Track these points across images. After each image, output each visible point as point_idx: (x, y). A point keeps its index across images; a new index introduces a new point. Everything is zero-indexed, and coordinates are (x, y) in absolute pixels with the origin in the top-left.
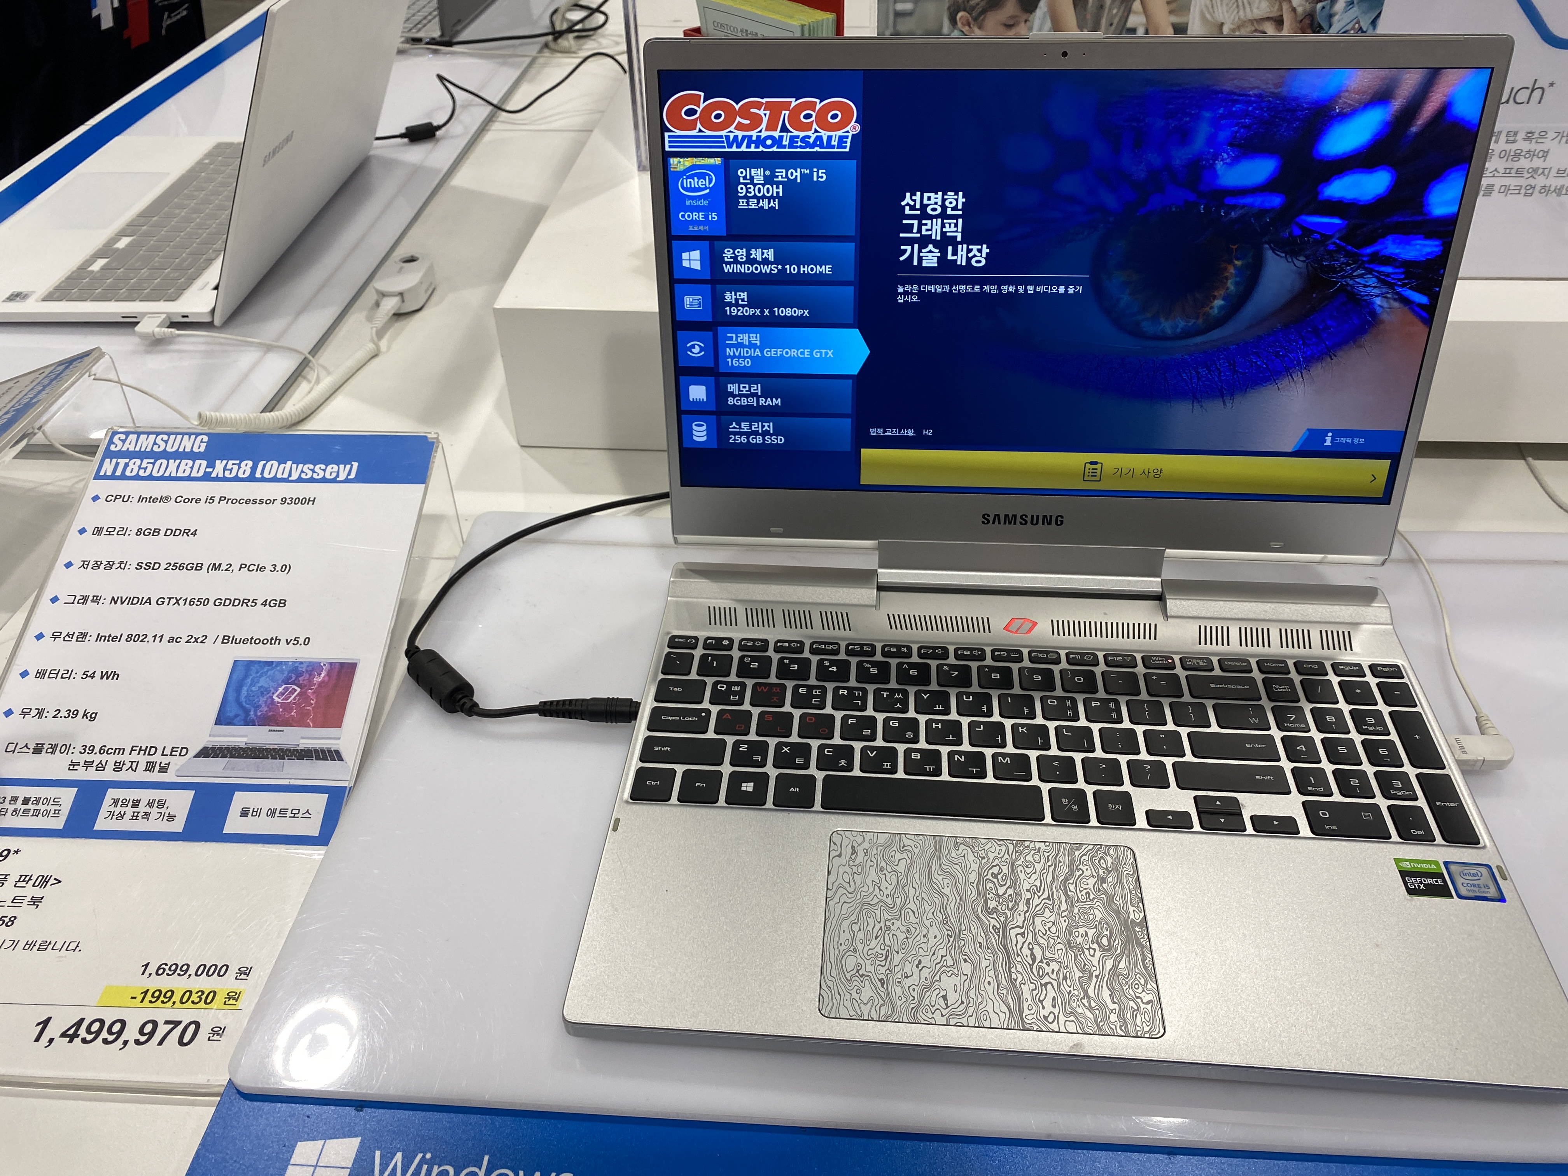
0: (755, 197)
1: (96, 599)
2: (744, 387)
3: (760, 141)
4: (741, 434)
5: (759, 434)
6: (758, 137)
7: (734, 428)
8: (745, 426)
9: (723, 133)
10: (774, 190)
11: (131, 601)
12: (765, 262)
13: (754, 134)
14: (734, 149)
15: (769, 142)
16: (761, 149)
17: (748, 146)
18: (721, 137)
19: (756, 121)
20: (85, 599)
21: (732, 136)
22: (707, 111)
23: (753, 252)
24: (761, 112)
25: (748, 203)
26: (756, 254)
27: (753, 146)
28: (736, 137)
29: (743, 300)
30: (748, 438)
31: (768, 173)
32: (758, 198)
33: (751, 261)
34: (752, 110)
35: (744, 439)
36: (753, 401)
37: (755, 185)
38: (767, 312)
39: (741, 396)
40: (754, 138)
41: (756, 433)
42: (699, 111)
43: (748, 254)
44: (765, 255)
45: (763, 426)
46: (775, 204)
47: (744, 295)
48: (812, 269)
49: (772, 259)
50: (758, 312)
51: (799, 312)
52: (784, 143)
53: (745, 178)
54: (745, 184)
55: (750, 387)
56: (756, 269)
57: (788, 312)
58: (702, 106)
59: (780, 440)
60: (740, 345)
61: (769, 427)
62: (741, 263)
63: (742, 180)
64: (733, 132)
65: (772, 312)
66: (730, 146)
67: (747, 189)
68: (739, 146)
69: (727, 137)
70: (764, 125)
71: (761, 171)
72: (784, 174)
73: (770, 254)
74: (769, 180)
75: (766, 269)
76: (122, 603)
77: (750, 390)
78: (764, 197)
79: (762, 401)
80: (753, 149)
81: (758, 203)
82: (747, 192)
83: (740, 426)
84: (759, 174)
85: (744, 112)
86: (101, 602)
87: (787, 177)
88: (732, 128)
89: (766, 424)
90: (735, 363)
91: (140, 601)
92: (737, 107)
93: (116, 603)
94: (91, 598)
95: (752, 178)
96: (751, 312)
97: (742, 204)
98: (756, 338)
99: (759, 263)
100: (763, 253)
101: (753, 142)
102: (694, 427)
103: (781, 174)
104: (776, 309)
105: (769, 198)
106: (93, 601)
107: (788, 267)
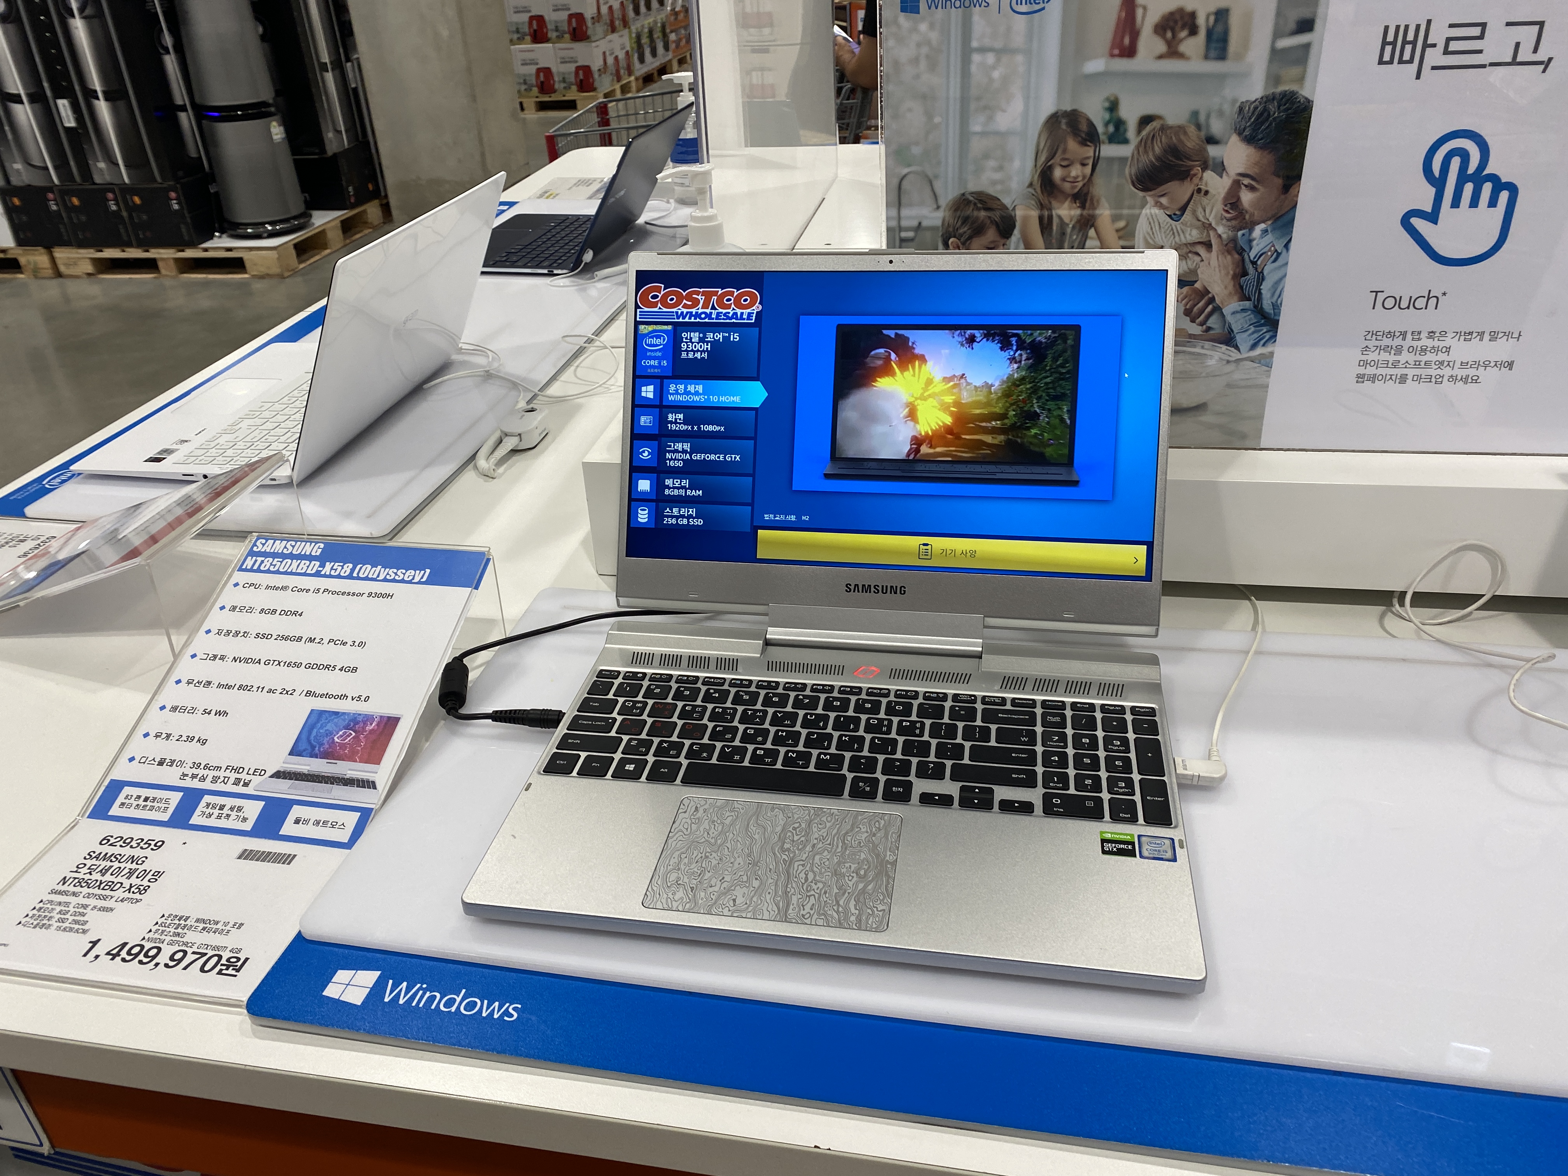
0: (692, 350)
1: (222, 658)
2: (677, 482)
3: (698, 315)
4: (672, 517)
5: (685, 518)
6: (697, 313)
7: (668, 512)
8: (675, 511)
9: (674, 310)
10: (705, 347)
11: (246, 661)
12: (697, 393)
13: (694, 311)
14: (681, 320)
15: (703, 316)
16: (698, 320)
17: (690, 318)
18: (673, 312)
19: (696, 303)
20: (215, 657)
21: (680, 312)
22: (665, 296)
23: (689, 387)
24: (699, 297)
25: (687, 354)
26: (691, 388)
27: (693, 318)
28: (682, 313)
29: (680, 419)
30: (677, 521)
31: (701, 335)
32: (694, 352)
33: (687, 393)
34: (694, 296)
35: (674, 521)
36: (682, 492)
37: (692, 343)
38: (696, 428)
39: (674, 488)
40: (694, 313)
41: (683, 516)
42: (660, 296)
43: (686, 388)
44: (697, 389)
45: (688, 511)
46: (705, 355)
47: (681, 416)
48: (727, 399)
49: (701, 391)
50: (690, 427)
51: (718, 428)
52: (713, 316)
53: (686, 338)
54: (686, 342)
55: (681, 482)
56: (690, 398)
57: (710, 428)
58: (662, 293)
59: (700, 522)
60: (677, 451)
61: (692, 512)
62: (680, 394)
63: (684, 340)
64: (681, 309)
65: (699, 428)
66: (678, 318)
67: (687, 345)
68: (684, 318)
69: (677, 313)
70: (700, 305)
71: (697, 334)
72: (712, 337)
73: (700, 388)
74: (702, 340)
75: (697, 398)
76: (240, 662)
77: (681, 484)
78: (698, 351)
79: (689, 492)
80: (693, 320)
81: (694, 354)
82: (687, 347)
83: (672, 511)
84: (695, 336)
85: (689, 297)
86: (225, 660)
87: (713, 338)
88: (680, 307)
89: (691, 510)
90: (672, 464)
91: (253, 661)
92: (684, 294)
93: (235, 661)
94: (219, 657)
95: (691, 338)
96: (685, 427)
97: (684, 355)
98: (687, 447)
99: (692, 394)
100: (695, 388)
101: (693, 316)
102: (640, 511)
103: (710, 336)
104: (702, 426)
105: (701, 352)
106: (220, 659)
107: (711, 397)
